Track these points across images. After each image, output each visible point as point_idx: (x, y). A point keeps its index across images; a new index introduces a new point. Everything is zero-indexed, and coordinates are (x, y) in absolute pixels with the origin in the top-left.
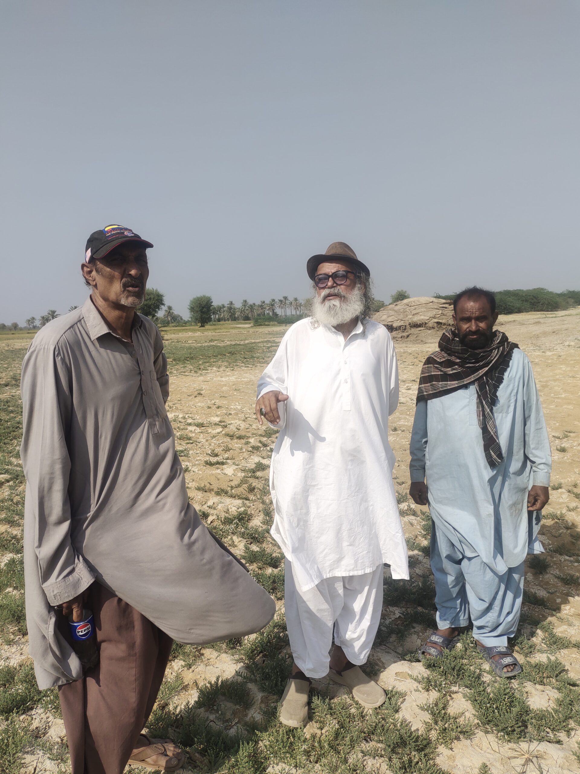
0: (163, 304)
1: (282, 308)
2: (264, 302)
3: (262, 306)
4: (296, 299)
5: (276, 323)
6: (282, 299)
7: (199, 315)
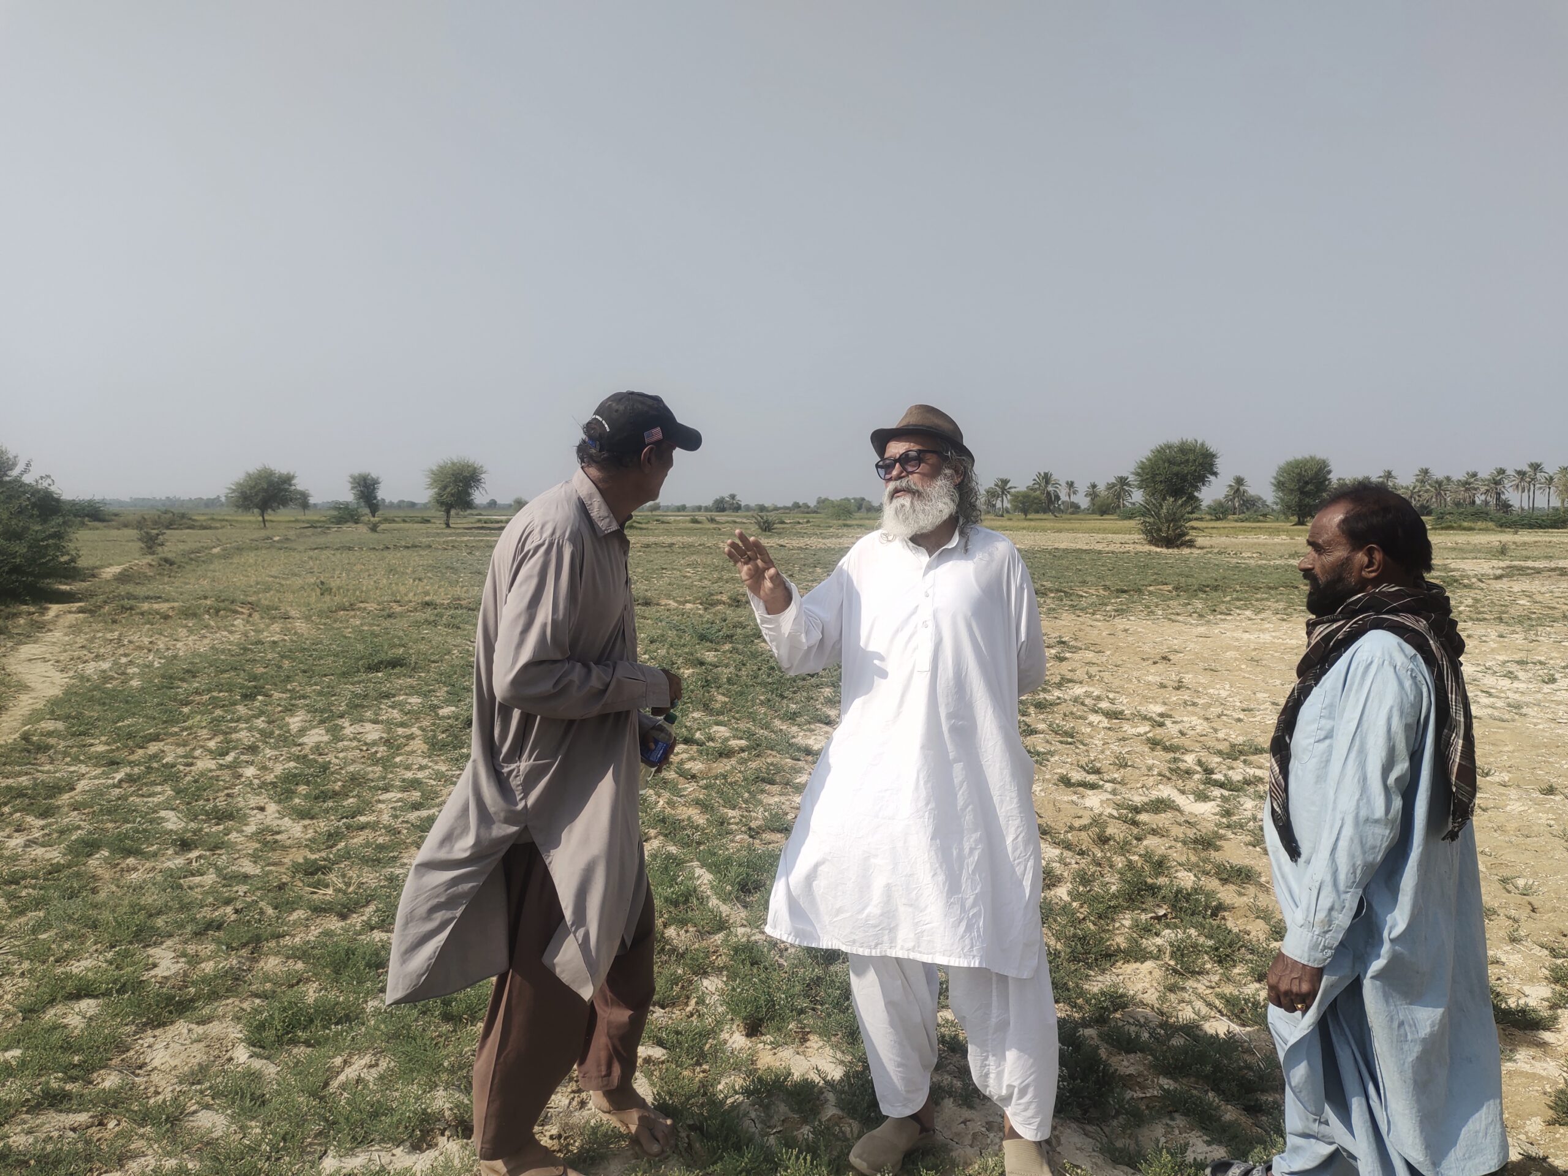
1: (1523, 491)
6: (1525, 468)
7: (1295, 498)
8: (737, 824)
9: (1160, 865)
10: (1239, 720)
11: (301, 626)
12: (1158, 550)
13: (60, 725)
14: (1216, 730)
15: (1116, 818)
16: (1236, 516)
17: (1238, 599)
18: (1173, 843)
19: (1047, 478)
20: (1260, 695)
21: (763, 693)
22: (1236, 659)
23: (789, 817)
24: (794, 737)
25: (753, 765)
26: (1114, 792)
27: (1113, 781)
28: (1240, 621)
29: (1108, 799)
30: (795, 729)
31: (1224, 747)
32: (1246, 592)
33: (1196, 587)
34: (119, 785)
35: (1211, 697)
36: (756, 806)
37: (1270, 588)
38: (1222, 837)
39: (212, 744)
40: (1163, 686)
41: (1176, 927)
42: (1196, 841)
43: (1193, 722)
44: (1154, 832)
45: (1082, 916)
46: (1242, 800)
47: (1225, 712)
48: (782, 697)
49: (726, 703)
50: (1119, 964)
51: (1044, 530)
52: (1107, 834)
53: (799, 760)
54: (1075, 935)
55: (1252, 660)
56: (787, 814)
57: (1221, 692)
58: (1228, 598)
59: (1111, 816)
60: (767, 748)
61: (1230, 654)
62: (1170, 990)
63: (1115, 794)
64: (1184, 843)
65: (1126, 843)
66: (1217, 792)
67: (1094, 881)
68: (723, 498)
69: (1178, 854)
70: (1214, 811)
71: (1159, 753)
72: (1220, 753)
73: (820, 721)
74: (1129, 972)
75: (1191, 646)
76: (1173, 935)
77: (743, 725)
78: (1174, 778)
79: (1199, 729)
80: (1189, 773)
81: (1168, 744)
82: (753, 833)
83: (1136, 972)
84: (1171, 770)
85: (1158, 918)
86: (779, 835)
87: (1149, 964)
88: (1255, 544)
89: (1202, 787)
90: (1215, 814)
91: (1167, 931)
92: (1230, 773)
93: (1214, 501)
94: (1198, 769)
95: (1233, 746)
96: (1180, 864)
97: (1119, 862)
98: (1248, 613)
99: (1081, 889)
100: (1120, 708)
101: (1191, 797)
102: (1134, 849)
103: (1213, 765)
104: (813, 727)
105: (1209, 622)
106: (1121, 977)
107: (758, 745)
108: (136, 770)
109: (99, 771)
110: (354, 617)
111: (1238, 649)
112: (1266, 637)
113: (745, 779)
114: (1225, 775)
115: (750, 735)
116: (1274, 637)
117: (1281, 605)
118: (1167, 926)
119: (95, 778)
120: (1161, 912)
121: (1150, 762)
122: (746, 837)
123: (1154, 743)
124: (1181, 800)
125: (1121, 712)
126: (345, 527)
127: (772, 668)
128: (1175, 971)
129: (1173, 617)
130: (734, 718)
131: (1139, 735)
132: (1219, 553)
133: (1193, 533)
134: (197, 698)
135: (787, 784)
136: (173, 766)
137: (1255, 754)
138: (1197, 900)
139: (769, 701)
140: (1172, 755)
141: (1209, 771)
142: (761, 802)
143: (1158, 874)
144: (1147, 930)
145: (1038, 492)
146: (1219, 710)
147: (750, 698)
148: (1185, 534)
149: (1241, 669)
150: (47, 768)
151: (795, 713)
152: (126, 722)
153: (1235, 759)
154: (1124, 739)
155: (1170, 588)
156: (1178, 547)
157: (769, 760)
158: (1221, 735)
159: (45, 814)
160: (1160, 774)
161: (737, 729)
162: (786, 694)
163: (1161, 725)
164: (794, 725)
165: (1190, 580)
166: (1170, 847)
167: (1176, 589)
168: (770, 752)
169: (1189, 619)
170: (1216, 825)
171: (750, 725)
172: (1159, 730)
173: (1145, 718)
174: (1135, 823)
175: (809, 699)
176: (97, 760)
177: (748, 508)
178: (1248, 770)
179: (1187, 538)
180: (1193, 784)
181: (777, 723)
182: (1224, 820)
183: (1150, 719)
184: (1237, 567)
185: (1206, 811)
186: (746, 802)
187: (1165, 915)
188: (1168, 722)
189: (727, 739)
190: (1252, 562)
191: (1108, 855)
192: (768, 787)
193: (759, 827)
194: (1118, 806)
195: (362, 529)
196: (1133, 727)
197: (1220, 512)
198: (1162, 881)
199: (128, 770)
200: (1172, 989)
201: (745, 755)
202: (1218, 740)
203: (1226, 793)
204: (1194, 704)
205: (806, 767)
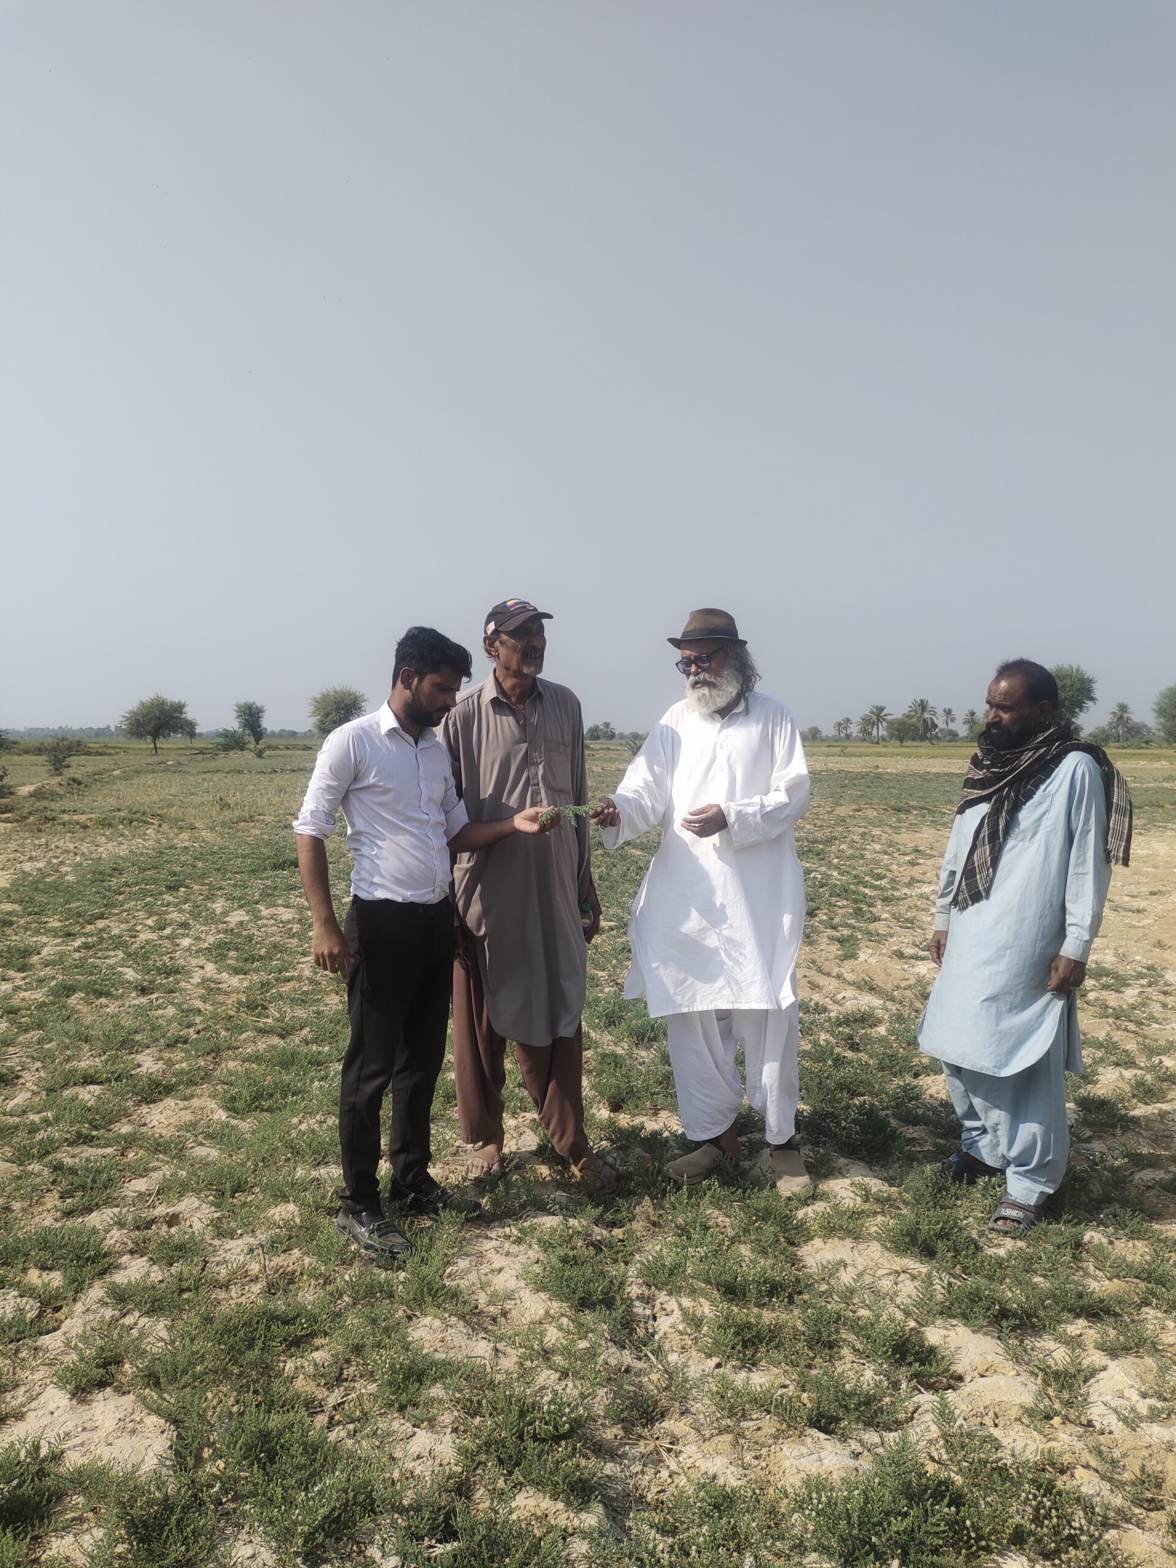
0: (1093, 699)
11: (207, 835)
13: (17, 907)
19: (923, 705)
34: (77, 950)
39: (150, 922)
51: (919, 756)
68: (597, 727)
93: (1096, 727)
108: (90, 940)
109: (60, 940)
110: (254, 827)
119: (56, 945)
126: (231, 754)
134: (128, 889)
136: (120, 937)
145: (914, 720)
150: (14, 938)
152: (73, 905)
159: (22, 969)
176: (55, 933)
177: (622, 736)
195: (249, 756)
199: (83, 939)
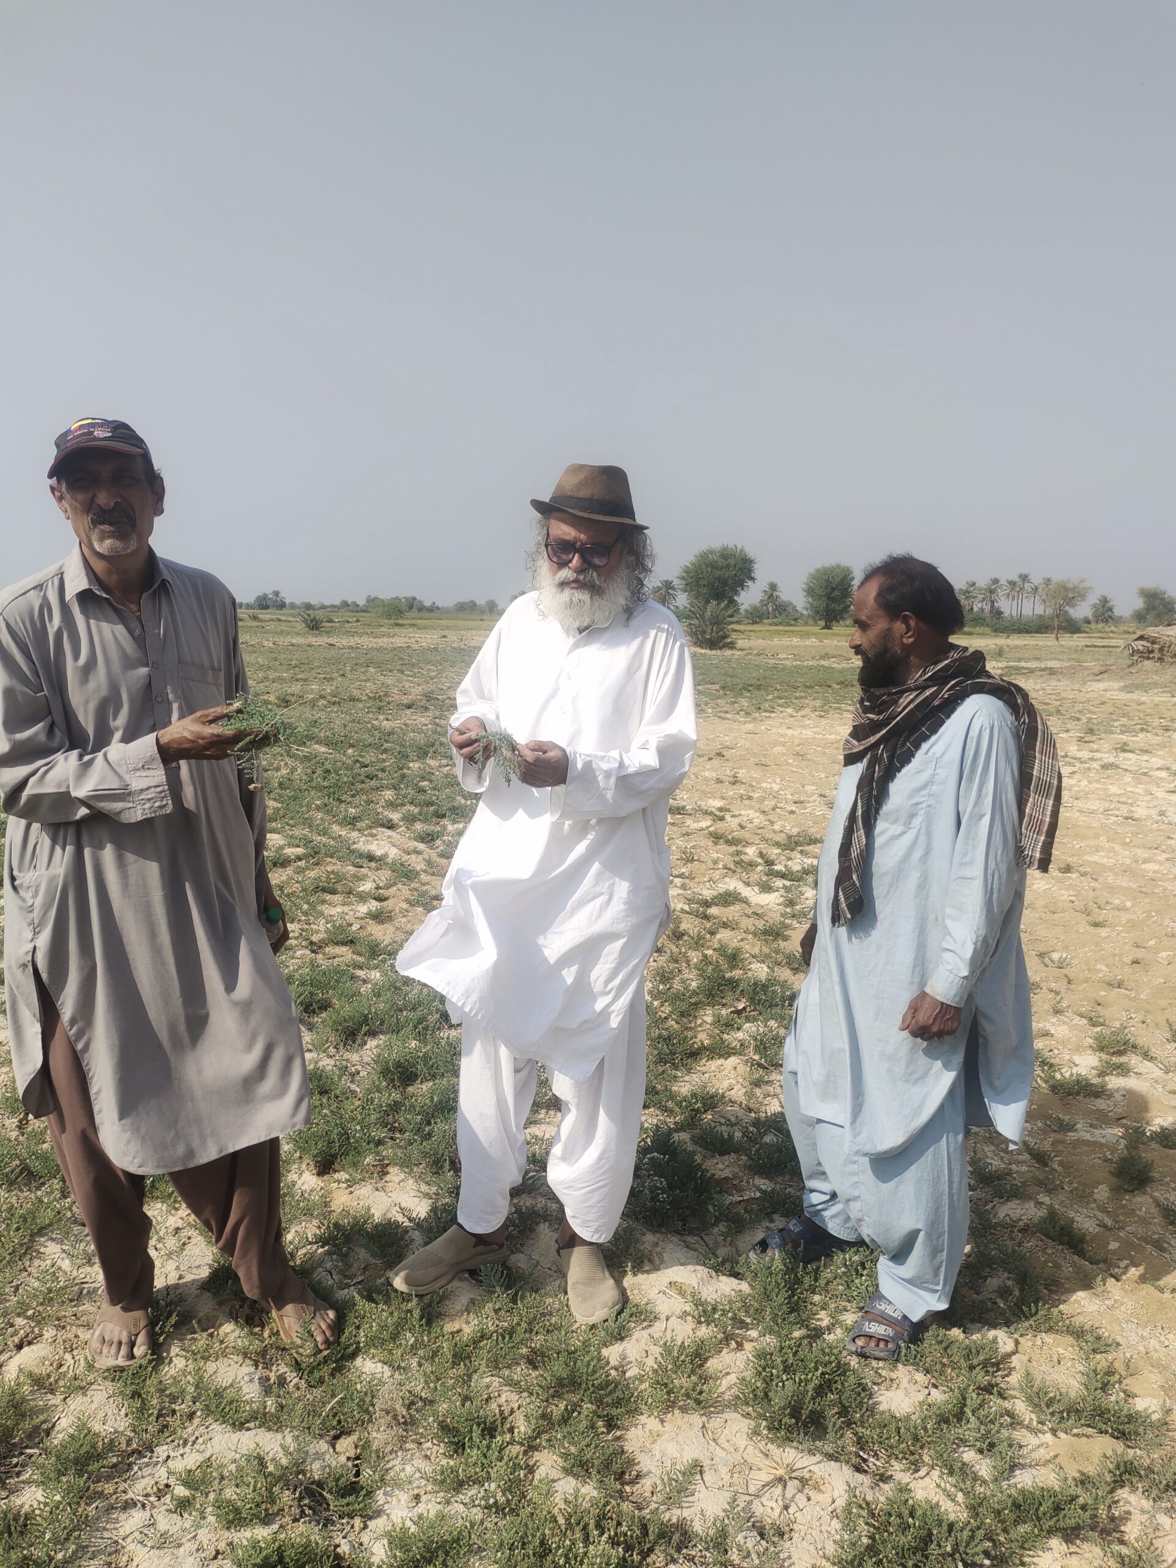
0: (753, 579)
1: (1013, 599)
2: (974, 584)
3: (967, 592)
4: (1049, 580)
5: (987, 630)
6: (1016, 578)
7: (822, 604)
8: (296, 938)
9: (734, 958)
10: (792, 812)
12: (703, 651)
14: (772, 823)
15: (688, 913)
16: (770, 621)
17: (780, 698)
18: (744, 936)
20: (809, 788)
21: (319, 798)
22: (784, 754)
23: (354, 928)
24: (354, 843)
25: (312, 874)
26: (684, 887)
27: (681, 876)
28: (783, 718)
29: (679, 895)
30: (355, 834)
31: (781, 838)
32: (786, 691)
33: (741, 686)
35: (765, 791)
36: (316, 918)
37: (806, 687)
38: (789, 927)
40: (719, 781)
41: (755, 1020)
42: (765, 932)
43: (750, 815)
44: (725, 925)
45: (663, 1015)
46: (803, 889)
47: (779, 805)
48: (340, 801)
49: (278, 809)
50: (703, 1061)
52: (681, 929)
53: (361, 867)
54: (660, 1036)
55: (797, 754)
56: (351, 925)
57: (773, 785)
58: (770, 697)
59: (683, 911)
60: (326, 855)
61: (778, 749)
62: (756, 1085)
63: (685, 889)
64: (755, 934)
65: (700, 937)
66: (779, 883)
67: (673, 978)
68: (266, 595)
69: (752, 947)
70: (777, 901)
71: (723, 846)
72: (777, 844)
73: (383, 826)
74: (713, 1068)
75: (742, 742)
76: (754, 1029)
77: (297, 832)
78: (739, 870)
79: (756, 822)
80: (752, 864)
81: (730, 837)
82: (316, 948)
83: (720, 1070)
84: (736, 863)
85: (738, 1012)
86: (344, 949)
87: (733, 1060)
88: (789, 646)
89: (765, 878)
90: (779, 905)
91: (748, 1025)
92: (789, 863)
93: (751, 605)
94: (760, 860)
95: (789, 837)
96: (754, 957)
97: (695, 957)
98: (789, 710)
99: (661, 987)
100: (682, 803)
101: (756, 889)
102: (708, 944)
103: (773, 857)
104: (374, 831)
105: (755, 719)
106: (706, 1075)
107: (316, 853)
111: (784, 744)
112: (808, 733)
113: (304, 890)
114: (786, 866)
115: (307, 842)
116: (815, 733)
117: (818, 703)
118: (748, 1020)
120: (741, 1006)
121: (715, 855)
122: (308, 952)
123: (717, 837)
124: (746, 892)
125: (683, 808)
127: (328, 771)
128: (760, 1065)
129: (722, 715)
130: (288, 824)
131: (702, 829)
132: (758, 655)
133: (734, 635)
135: (350, 893)
137: (809, 844)
138: (774, 992)
139: (326, 805)
140: (734, 848)
141: (769, 863)
142: (321, 914)
143: (733, 968)
144: (729, 1025)
146: (773, 803)
147: (305, 802)
148: (726, 636)
149: (788, 764)
151: (354, 818)
153: (792, 850)
154: (687, 834)
155: (717, 687)
156: (720, 648)
157: (329, 869)
158: (777, 827)
160: (725, 868)
161: (292, 837)
162: (343, 798)
163: (722, 819)
164: (354, 830)
165: (735, 680)
166: (742, 940)
167: (723, 688)
168: (329, 859)
169: (737, 717)
170: (782, 915)
171: (306, 831)
172: (719, 824)
173: (706, 813)
174: (706, 917)
175: (369, 802)
177: (293, 606)
178: (805, 860)
179: (729, 640)
180: (756, 876)
181: (335, 828)
182: (788, 910)
183: (711, 814)
184: (775, 667)
185: (771, 901)
186: (306, 914)
187: (744, 1009)
188: (728, 817)
189: (282, 848)
190: (787, 662)
191: (683, 950)
192: (328, 897)
193: (322, 941)
194: (689, 901)
196: (695, 822)
197: (756, 616)
198: (737, 973)
200: (757, 1083)
201: (302, 864)
202: (774, 832)
203: (788, 883)
204: (750, 798)
205: (370, 874)
